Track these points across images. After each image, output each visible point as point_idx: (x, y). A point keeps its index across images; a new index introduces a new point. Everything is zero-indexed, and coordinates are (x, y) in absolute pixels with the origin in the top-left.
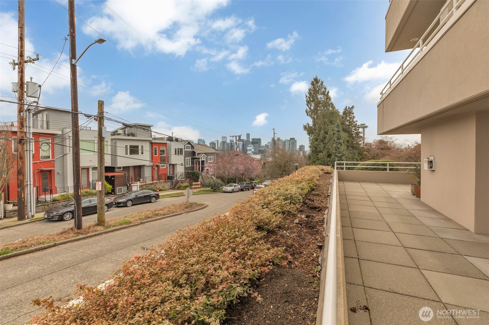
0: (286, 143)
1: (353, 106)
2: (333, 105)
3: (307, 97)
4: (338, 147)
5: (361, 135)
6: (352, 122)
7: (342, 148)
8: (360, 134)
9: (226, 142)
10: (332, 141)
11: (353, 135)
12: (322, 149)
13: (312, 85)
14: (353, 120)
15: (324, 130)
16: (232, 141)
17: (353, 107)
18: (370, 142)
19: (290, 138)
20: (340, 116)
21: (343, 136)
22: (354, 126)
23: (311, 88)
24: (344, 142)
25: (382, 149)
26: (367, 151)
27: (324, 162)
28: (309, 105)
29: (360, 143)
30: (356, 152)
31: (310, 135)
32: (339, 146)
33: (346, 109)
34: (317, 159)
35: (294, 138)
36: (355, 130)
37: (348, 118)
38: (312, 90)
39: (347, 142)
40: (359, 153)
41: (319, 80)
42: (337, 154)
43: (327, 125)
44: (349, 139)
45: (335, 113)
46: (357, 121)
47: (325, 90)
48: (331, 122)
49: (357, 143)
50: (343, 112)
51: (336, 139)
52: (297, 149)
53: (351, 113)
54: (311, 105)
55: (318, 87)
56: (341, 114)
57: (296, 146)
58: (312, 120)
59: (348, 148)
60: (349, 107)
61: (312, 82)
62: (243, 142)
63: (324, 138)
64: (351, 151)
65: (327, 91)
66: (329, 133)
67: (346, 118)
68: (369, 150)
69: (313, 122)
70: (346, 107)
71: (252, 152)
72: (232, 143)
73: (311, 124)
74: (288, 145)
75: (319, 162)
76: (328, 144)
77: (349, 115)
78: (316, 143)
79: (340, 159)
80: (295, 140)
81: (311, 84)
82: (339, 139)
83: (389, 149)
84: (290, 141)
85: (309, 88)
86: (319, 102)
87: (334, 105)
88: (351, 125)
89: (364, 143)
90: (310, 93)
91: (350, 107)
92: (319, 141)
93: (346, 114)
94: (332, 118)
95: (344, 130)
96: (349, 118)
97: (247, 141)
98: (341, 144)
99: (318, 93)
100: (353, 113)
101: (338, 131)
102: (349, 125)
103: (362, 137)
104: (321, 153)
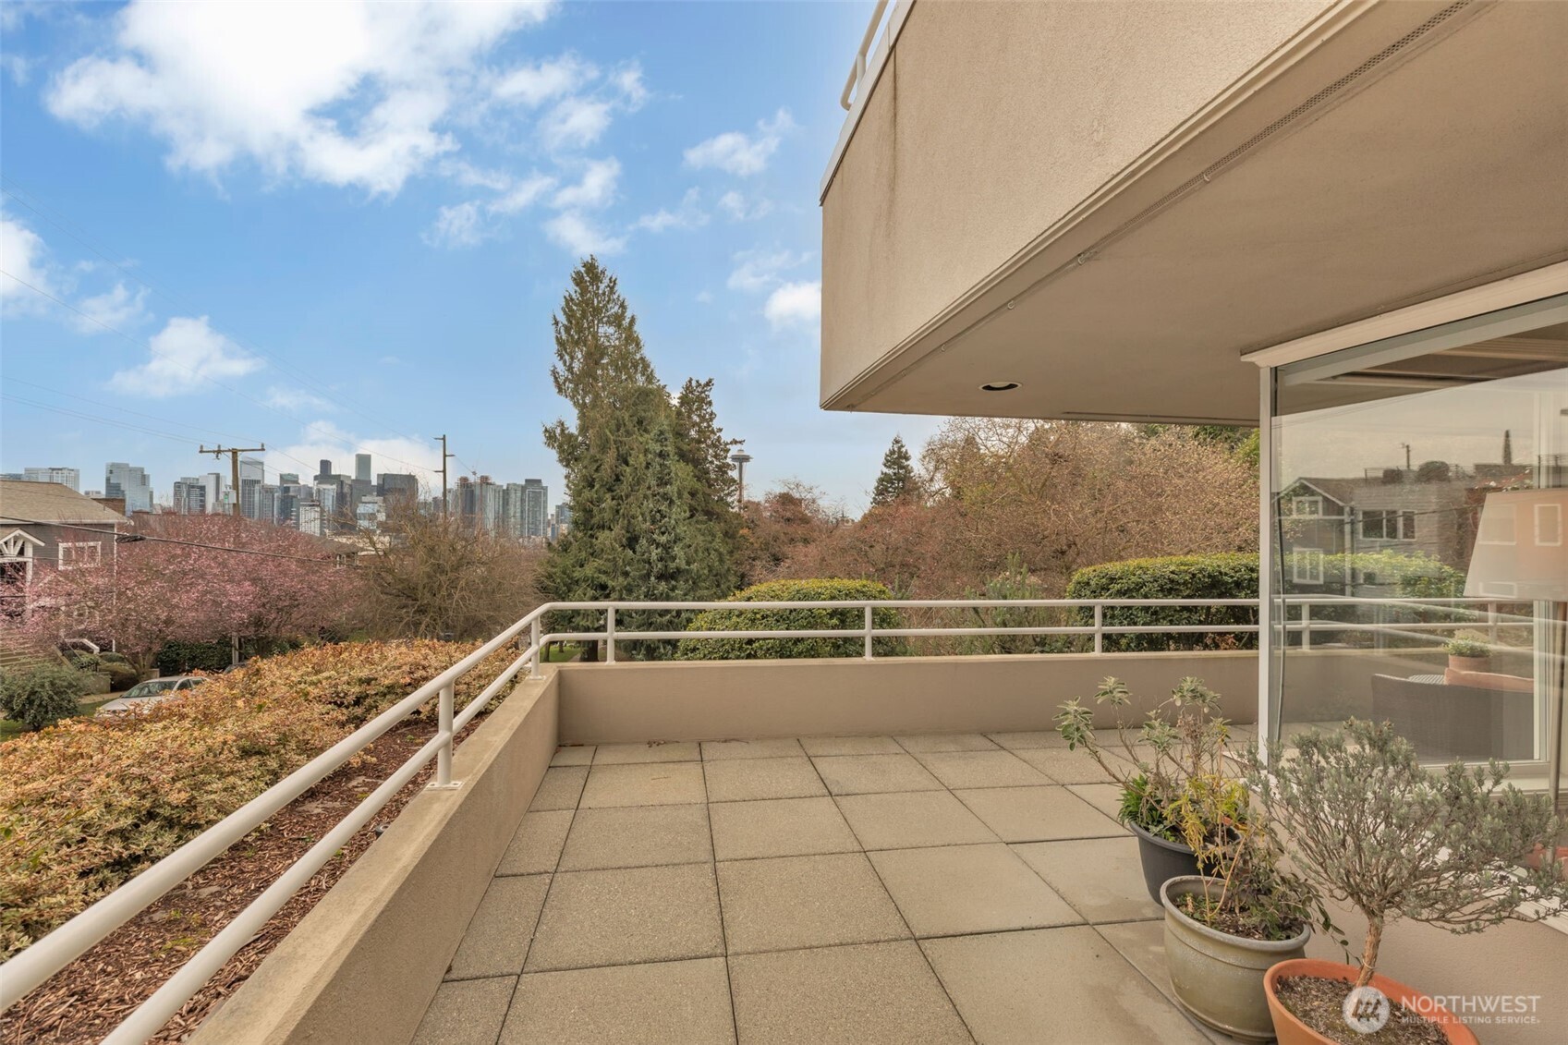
0: (513, 496)
1: (710, 381)
2: (649, 367)
3: (557, 323)
4: (659, 511)
5: (734, 474)
6: (705, 433)
7: (674, 516)
8: (730, 472)
9: (258, 482)
10: (642, 490)
11: (708, 473)
12: (607, 515)
13: (577, 285)
14: (709, 426)
15: (617, 448)
16: (287, 481)
17: (709, 383)
18: (756, 500)
19: (527, 481)
20: (668, 406)
21: (676, 474)
22: (714, 446)
23: (574, 297)
24: (680, 496)
25: (788, 520)
26: (748, 527)
27: (615, 565)
28: (567, 357)
29: (730, 499)
30: (717, 528)
31: (567, 466)
32: (663, 508)
33: (688, 388)
34: (592, 554)
35: (540, 481)
36: (716, 456)
37: (696, 418)
38: (576, 305)
39: (693, 494)
40: (727, 532)
41: (603, 272)
42: (655, 536)
43: (627, 432)
44: (698, 486)
45: (651, 396)
46: (720, 430)
47: (623, 313)
48: (640, 422)
49: (721, 499)
50: (679, 395)
51: (653, 483)
52: (549, 517)
53: (704, 401)
54: (572, 358)
55: (597, 295)
56: (675, 402)
57: (545, 508)
58: (575, 412)
59: (692, 516)
60: (697, 382)
61: (578, 273)
62: (341, 484)
63: (618, 479)
64: (703, 526)
65: (628, 314)
66: (631, 461)
67: (689, 417)
68: (753, 522)
69: (579, 418)
70: (690, 381)
71: (380, 524)
72: (287, 490)
73: (573, 426)
74: (518, 503)
75: (596, 564)
76: (631, 499)
77: (700, 408)
78: (587, 494)
79: (668, 553)
80: (542, 488)
81: (575, 279)
82: (663, 482)
83: (805, 520)
84: (523, 488)
85: (567, 294)
86: (602, 351)
87: (652, 366)
88: (705, 442)
89: (739, 501)
90: (570, 315)
91: (703, 382)
92: (597, 486)
93: (688, 403)
94: (645, 411)
95: (682, 456)
96: (699, 416)
97: (356, 481)
98: (672, 502)
99: (600, 321)
100: (710, 403)
101: (661, 455)
102: (699, 442)
103: (735, 481)
104: (607, 532)
